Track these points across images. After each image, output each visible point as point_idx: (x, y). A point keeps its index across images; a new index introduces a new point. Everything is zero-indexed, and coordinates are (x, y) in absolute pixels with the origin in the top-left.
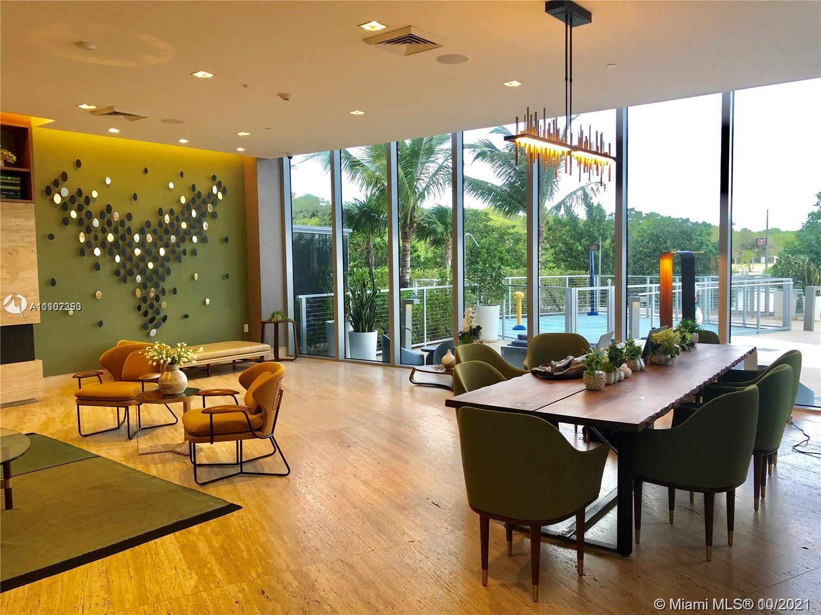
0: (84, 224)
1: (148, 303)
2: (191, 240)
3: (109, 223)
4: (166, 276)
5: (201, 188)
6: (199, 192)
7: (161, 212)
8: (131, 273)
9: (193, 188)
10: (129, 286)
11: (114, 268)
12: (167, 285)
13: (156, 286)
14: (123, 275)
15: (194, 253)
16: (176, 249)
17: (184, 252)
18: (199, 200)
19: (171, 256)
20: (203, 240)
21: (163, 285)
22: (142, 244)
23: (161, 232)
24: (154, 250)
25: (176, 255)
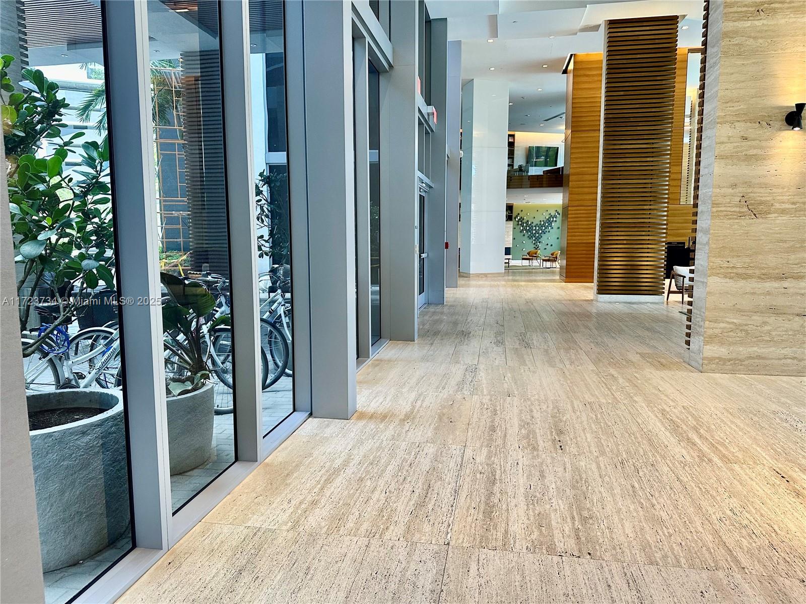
0: (522, 225)
2: (549, 228)
3: (528, 225)
4: (541, 237)
6: (552, 215)
7: (541, 221)
8: (532, 237)
11: (528, 236)
15: (549, 232)
22: (535, 230)
23: (541, 226)
24: (538, 231)
25: (544, 232)
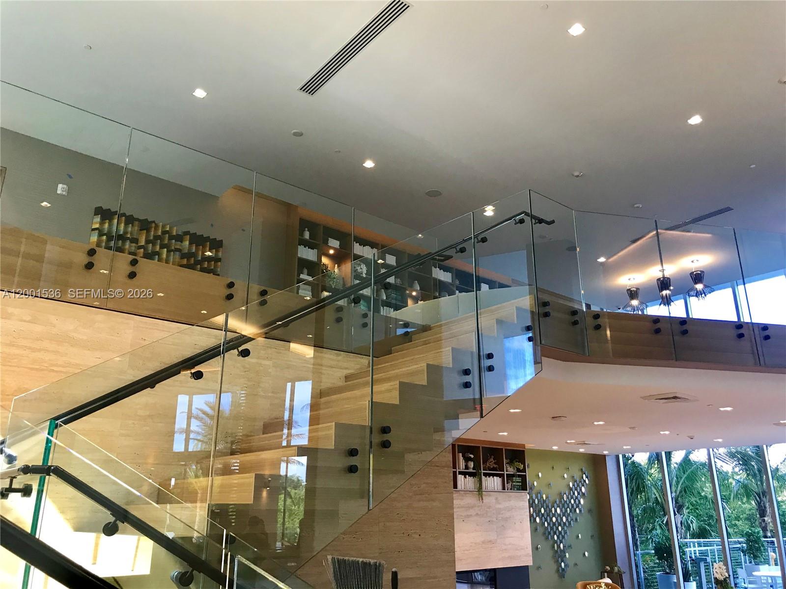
1: (559, 554)
2: (576, 511)
3: (541, 502)
4: (566, 536)
10: (550, 543)
12: (567, 542)
13: (562, 543)
15: (576, 520)
16: (569, 517)
17: (573, 520)
20: (580, 511)
22: (555, 515)
23: (562, 506)
24: (559, 518)
25: (569, 522)
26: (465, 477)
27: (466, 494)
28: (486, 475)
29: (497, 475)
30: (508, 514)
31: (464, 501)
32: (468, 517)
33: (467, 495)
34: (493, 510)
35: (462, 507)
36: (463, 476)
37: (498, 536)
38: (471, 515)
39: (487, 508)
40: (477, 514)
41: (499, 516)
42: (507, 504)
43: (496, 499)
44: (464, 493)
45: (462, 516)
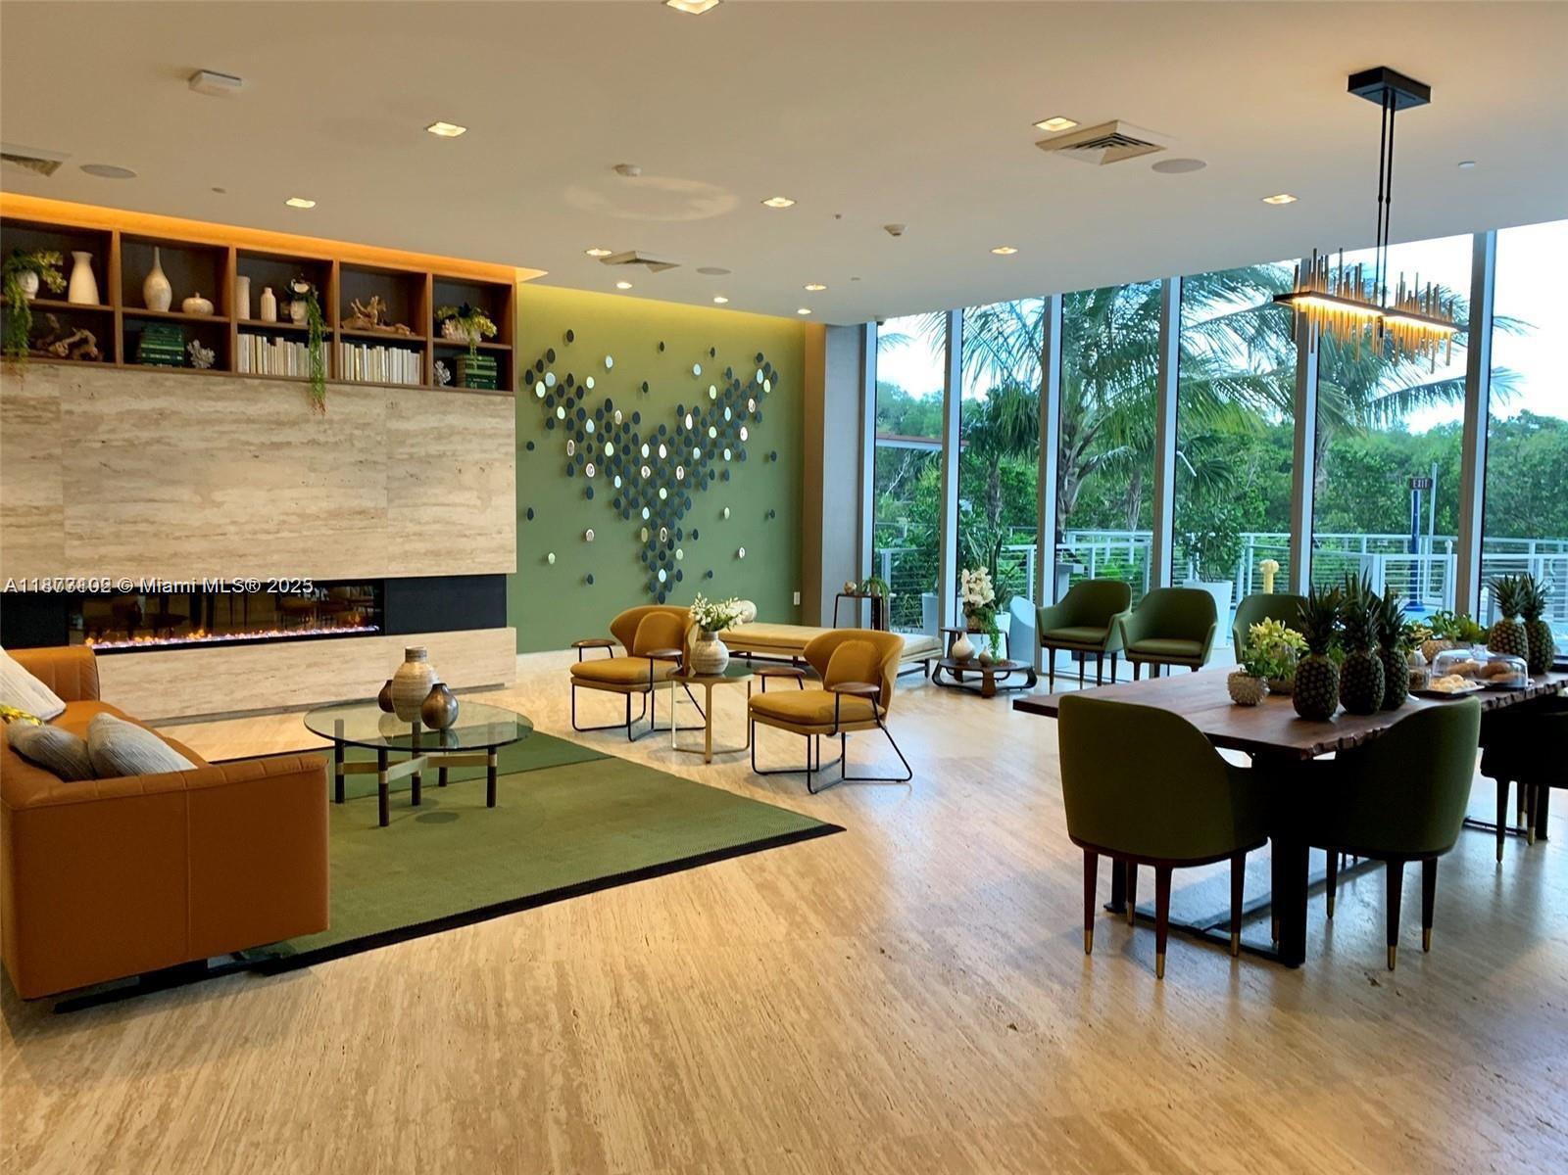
0: (573, 427)
1: (657, 551)
2: (722, 455)
3: (608, 428)
4: (685, 511)
5: (741, 374)
6: (737, 381)
7: (680, 412)
8: (634, 504)
9: (729, 373)
10: (631, 525)
11: (612, 495)
12: (685, 524)
13: (670, 526)
14: (623, 507)
15: (725, 476)
16: (700, 468)
17: (712, 475)
18: (735, 393)
19: (693, 480)
20: (738, 456)
21: (679, 524)
22: (652, 461)
23: (681, 442)
24: (668, 470)
25: (699, 479)
26: (272, 342)
27: (269, 387)
28: (357, 341)
29: (402, 344)
30: (434, 448)
31: (260, 405)
32: (278, 449)
33: (275, 390)
34: (377, 434)
35: (253, 421)
36: (262, 340)
37: (390, 501)
38: (289, 444)
39: (356, 428)
40: (313, 443)
41: (400, 450)
42: (432, 421)
43: (393, 405)
44: (261, 385)
45: (248, 443)
